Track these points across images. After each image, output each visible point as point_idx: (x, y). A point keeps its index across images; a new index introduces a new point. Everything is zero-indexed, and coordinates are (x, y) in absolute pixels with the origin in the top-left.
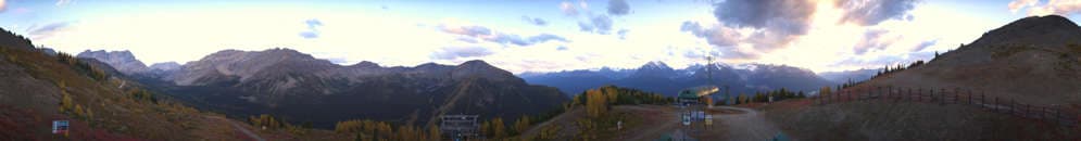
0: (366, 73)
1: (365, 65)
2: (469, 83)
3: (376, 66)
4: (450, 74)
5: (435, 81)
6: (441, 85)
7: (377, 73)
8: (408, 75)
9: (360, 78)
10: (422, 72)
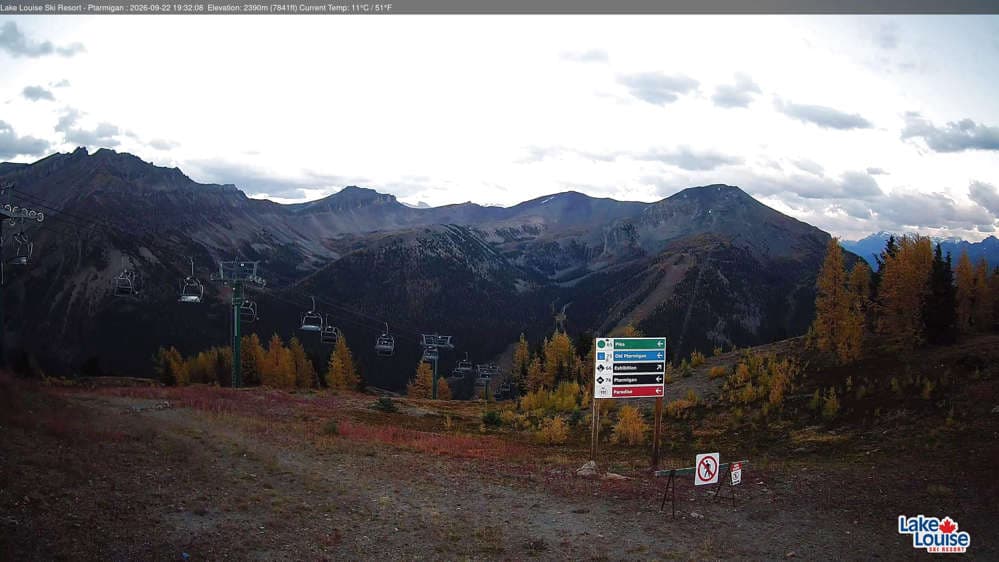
0: (356, 226)
1: (356, 198)
2: (690, 263)
3: (388, 203)
4: (629, 229)
5: (579, 252)
6: (595, 266)
7: (391, 226)
8: (490, 233)
9: (335, 245)
10: (537, 222)
